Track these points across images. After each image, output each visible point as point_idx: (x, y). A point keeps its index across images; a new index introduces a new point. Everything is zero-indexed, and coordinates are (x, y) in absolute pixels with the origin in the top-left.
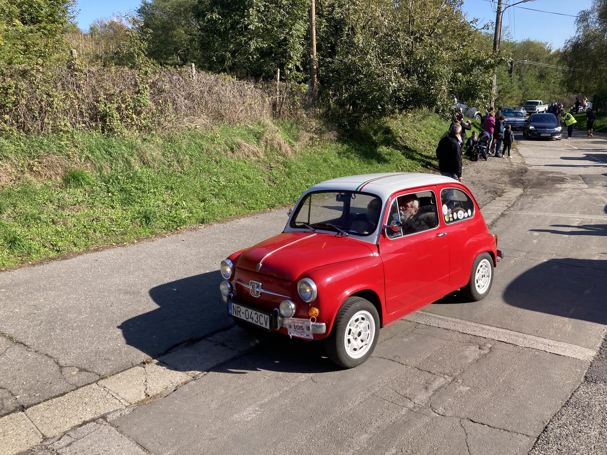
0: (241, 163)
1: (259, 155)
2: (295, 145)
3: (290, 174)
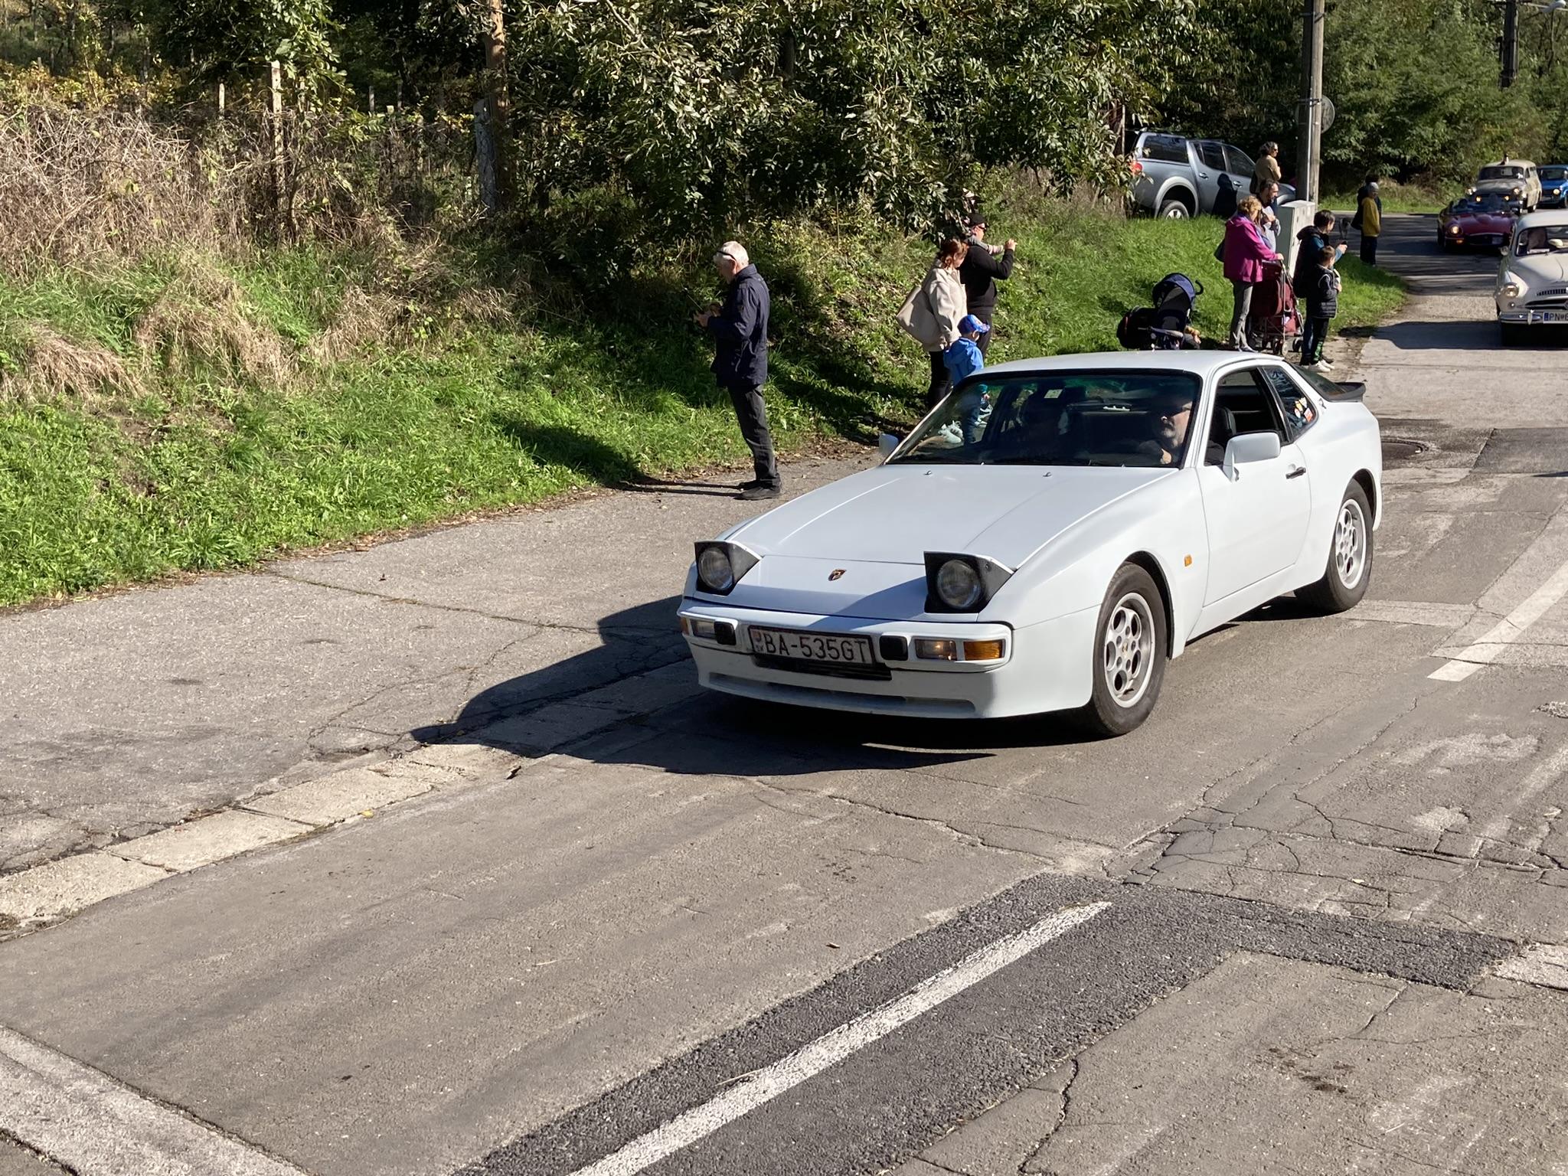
1: (119, 385)
2: (311, 342)
3: (238, 455)
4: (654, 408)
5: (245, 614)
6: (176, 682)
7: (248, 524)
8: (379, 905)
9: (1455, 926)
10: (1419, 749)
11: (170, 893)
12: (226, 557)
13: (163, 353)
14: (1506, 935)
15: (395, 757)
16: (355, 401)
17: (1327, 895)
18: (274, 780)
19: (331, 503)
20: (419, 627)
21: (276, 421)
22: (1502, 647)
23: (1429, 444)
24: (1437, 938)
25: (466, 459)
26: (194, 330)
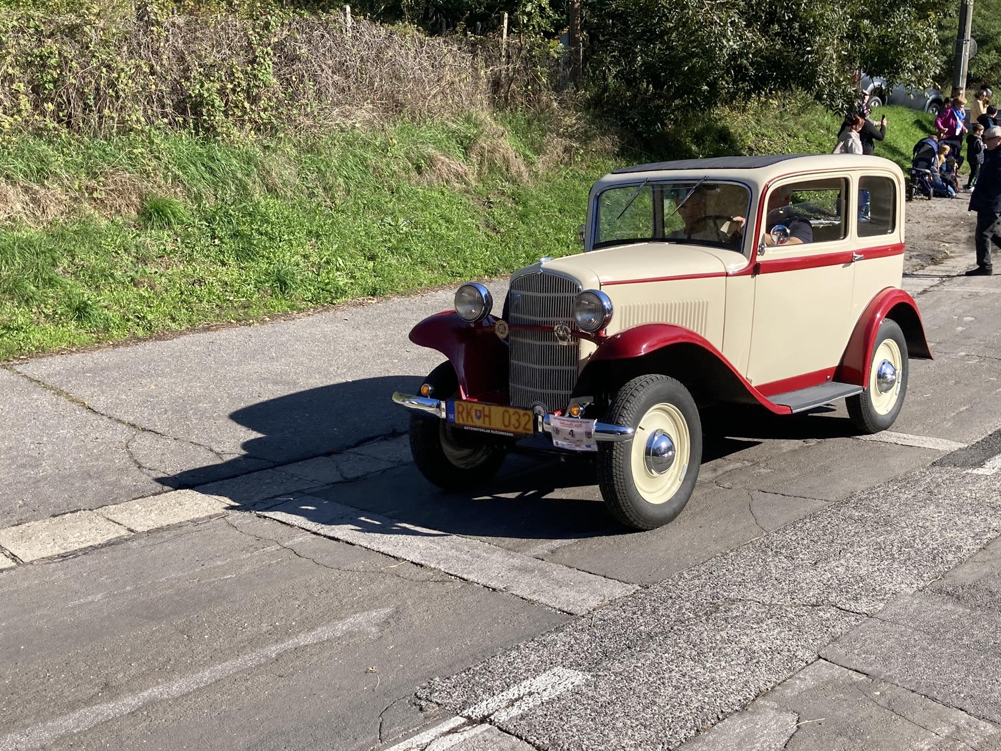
0: (435, 194)
2: (535, 161)
3: (526, 216)
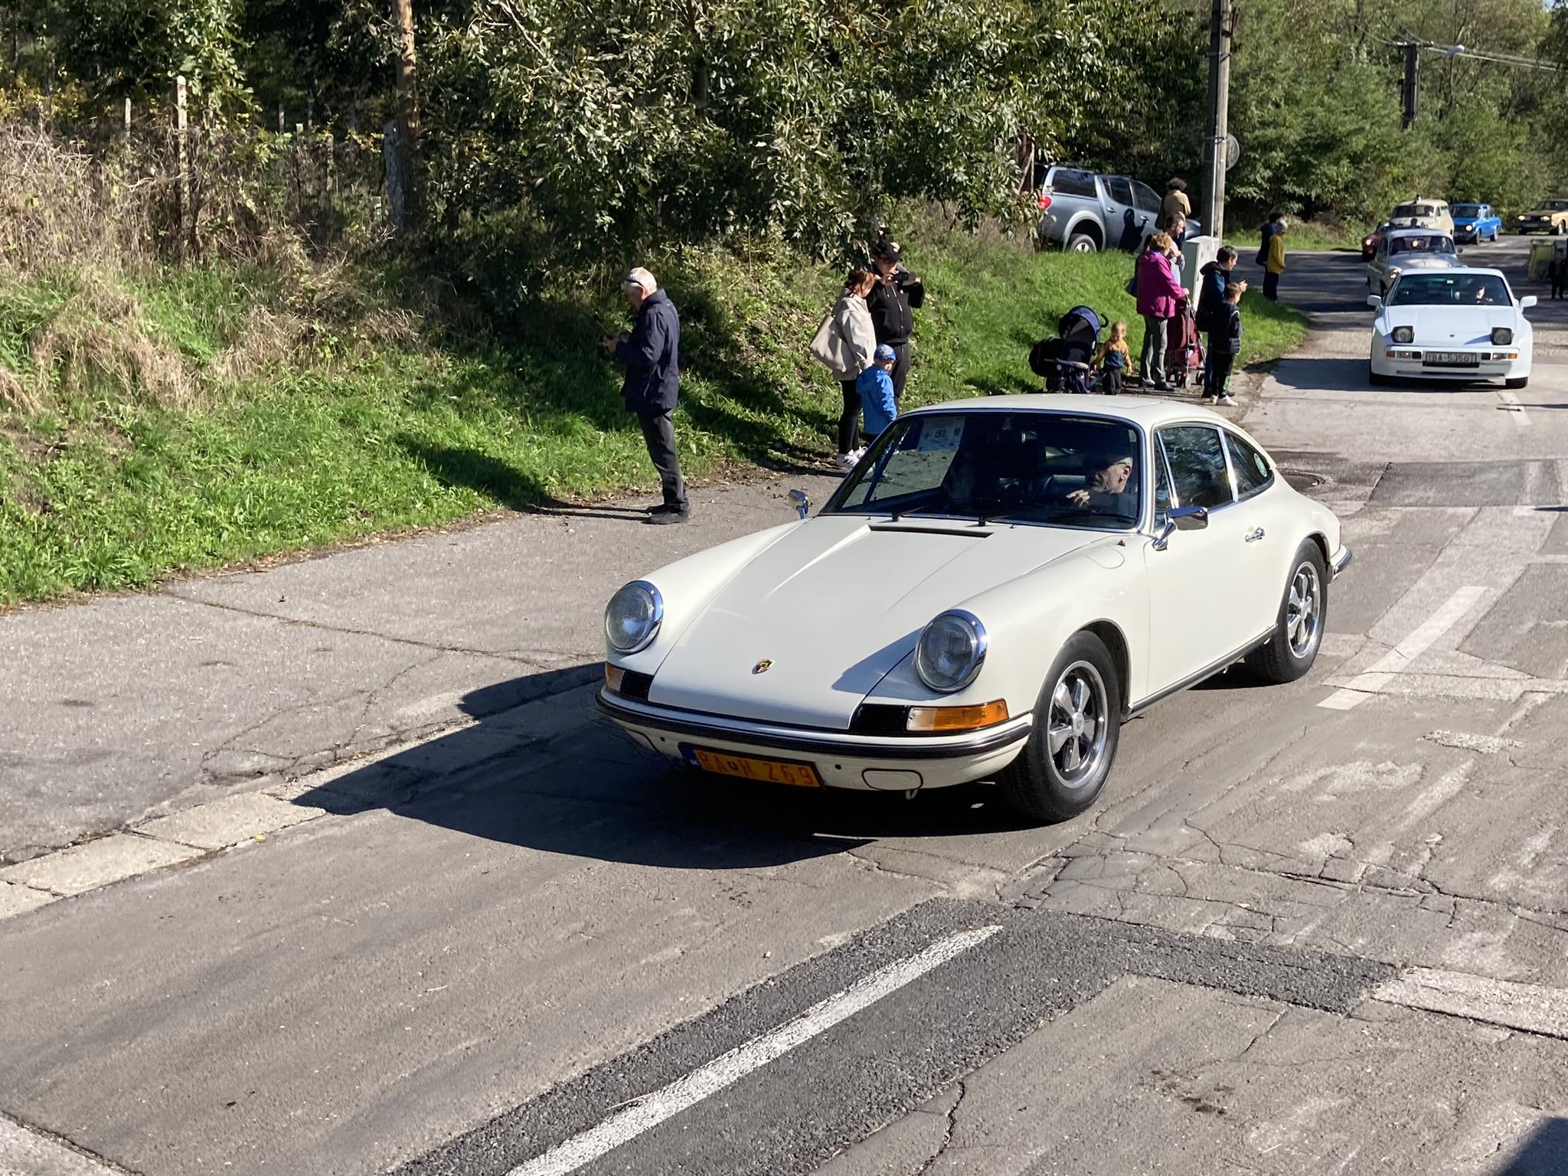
1: (15, 401)
2: (213, 361)
3: (136, 474)
4: (564, 431)
5: (140, 635)
6: (67, 703)
7: (145, 544)
8: (269, 930)
9: (1337, 950)
10: (1307, 777)
11: (56, 918)
12: (122, 577)
13: (61, 370)
14: (1385, 960)
15: (290, 780)
16: (257, 421)
17: (1213, 919)
18: (166, 803)
19: (230, 523)
20: (318, 650)
21: (176, 440)
22: (1391, 677)
23: (1325, 477)
24: (1319, 962)
25: (370, 481)
26: (93, 347)
